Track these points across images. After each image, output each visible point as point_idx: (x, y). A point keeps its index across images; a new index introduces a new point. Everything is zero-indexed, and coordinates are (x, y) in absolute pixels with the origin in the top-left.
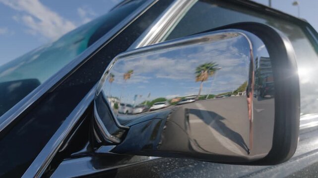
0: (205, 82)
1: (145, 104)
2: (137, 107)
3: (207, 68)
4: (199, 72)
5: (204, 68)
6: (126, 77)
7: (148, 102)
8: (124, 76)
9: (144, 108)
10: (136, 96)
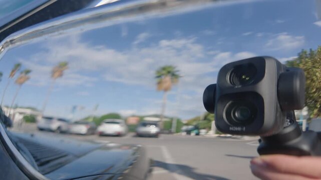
0: (168, 93)
1: (91, 120)
2: (77, 123)
3: (169, 72)
4: (158, 77)
5: (164, 72)
6: (57, 74)
7: (95, 118)
8: (53, 72)
9: (89, 127)
10: (74, 108)
